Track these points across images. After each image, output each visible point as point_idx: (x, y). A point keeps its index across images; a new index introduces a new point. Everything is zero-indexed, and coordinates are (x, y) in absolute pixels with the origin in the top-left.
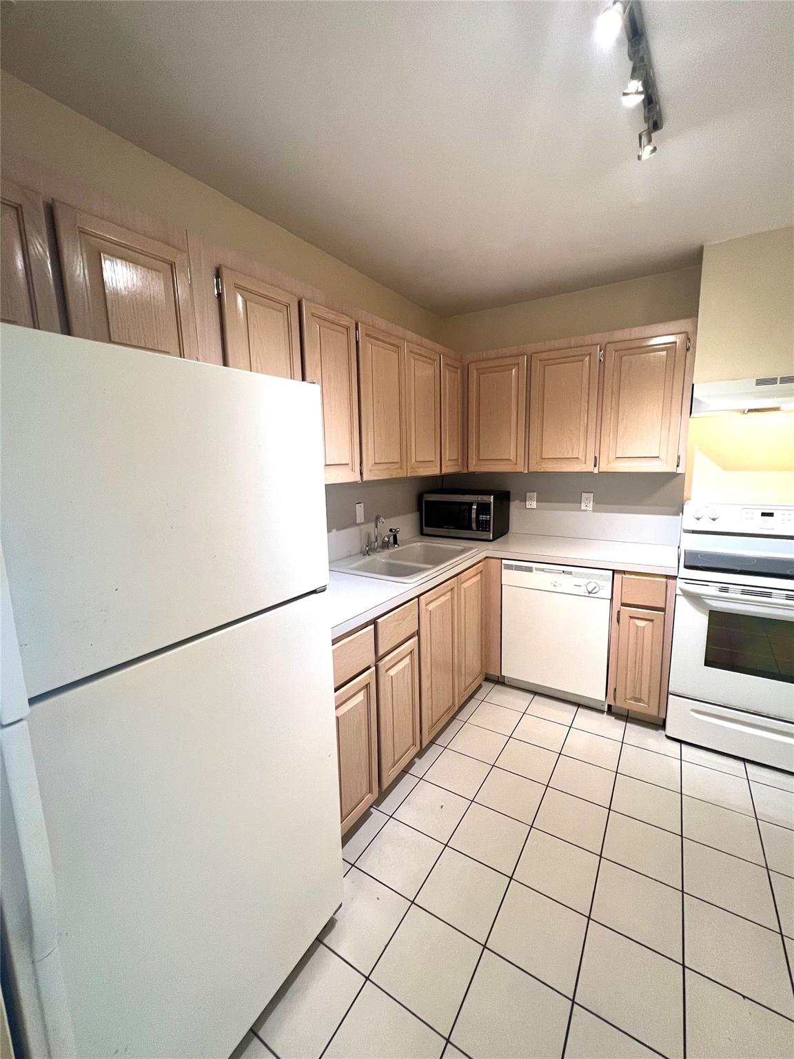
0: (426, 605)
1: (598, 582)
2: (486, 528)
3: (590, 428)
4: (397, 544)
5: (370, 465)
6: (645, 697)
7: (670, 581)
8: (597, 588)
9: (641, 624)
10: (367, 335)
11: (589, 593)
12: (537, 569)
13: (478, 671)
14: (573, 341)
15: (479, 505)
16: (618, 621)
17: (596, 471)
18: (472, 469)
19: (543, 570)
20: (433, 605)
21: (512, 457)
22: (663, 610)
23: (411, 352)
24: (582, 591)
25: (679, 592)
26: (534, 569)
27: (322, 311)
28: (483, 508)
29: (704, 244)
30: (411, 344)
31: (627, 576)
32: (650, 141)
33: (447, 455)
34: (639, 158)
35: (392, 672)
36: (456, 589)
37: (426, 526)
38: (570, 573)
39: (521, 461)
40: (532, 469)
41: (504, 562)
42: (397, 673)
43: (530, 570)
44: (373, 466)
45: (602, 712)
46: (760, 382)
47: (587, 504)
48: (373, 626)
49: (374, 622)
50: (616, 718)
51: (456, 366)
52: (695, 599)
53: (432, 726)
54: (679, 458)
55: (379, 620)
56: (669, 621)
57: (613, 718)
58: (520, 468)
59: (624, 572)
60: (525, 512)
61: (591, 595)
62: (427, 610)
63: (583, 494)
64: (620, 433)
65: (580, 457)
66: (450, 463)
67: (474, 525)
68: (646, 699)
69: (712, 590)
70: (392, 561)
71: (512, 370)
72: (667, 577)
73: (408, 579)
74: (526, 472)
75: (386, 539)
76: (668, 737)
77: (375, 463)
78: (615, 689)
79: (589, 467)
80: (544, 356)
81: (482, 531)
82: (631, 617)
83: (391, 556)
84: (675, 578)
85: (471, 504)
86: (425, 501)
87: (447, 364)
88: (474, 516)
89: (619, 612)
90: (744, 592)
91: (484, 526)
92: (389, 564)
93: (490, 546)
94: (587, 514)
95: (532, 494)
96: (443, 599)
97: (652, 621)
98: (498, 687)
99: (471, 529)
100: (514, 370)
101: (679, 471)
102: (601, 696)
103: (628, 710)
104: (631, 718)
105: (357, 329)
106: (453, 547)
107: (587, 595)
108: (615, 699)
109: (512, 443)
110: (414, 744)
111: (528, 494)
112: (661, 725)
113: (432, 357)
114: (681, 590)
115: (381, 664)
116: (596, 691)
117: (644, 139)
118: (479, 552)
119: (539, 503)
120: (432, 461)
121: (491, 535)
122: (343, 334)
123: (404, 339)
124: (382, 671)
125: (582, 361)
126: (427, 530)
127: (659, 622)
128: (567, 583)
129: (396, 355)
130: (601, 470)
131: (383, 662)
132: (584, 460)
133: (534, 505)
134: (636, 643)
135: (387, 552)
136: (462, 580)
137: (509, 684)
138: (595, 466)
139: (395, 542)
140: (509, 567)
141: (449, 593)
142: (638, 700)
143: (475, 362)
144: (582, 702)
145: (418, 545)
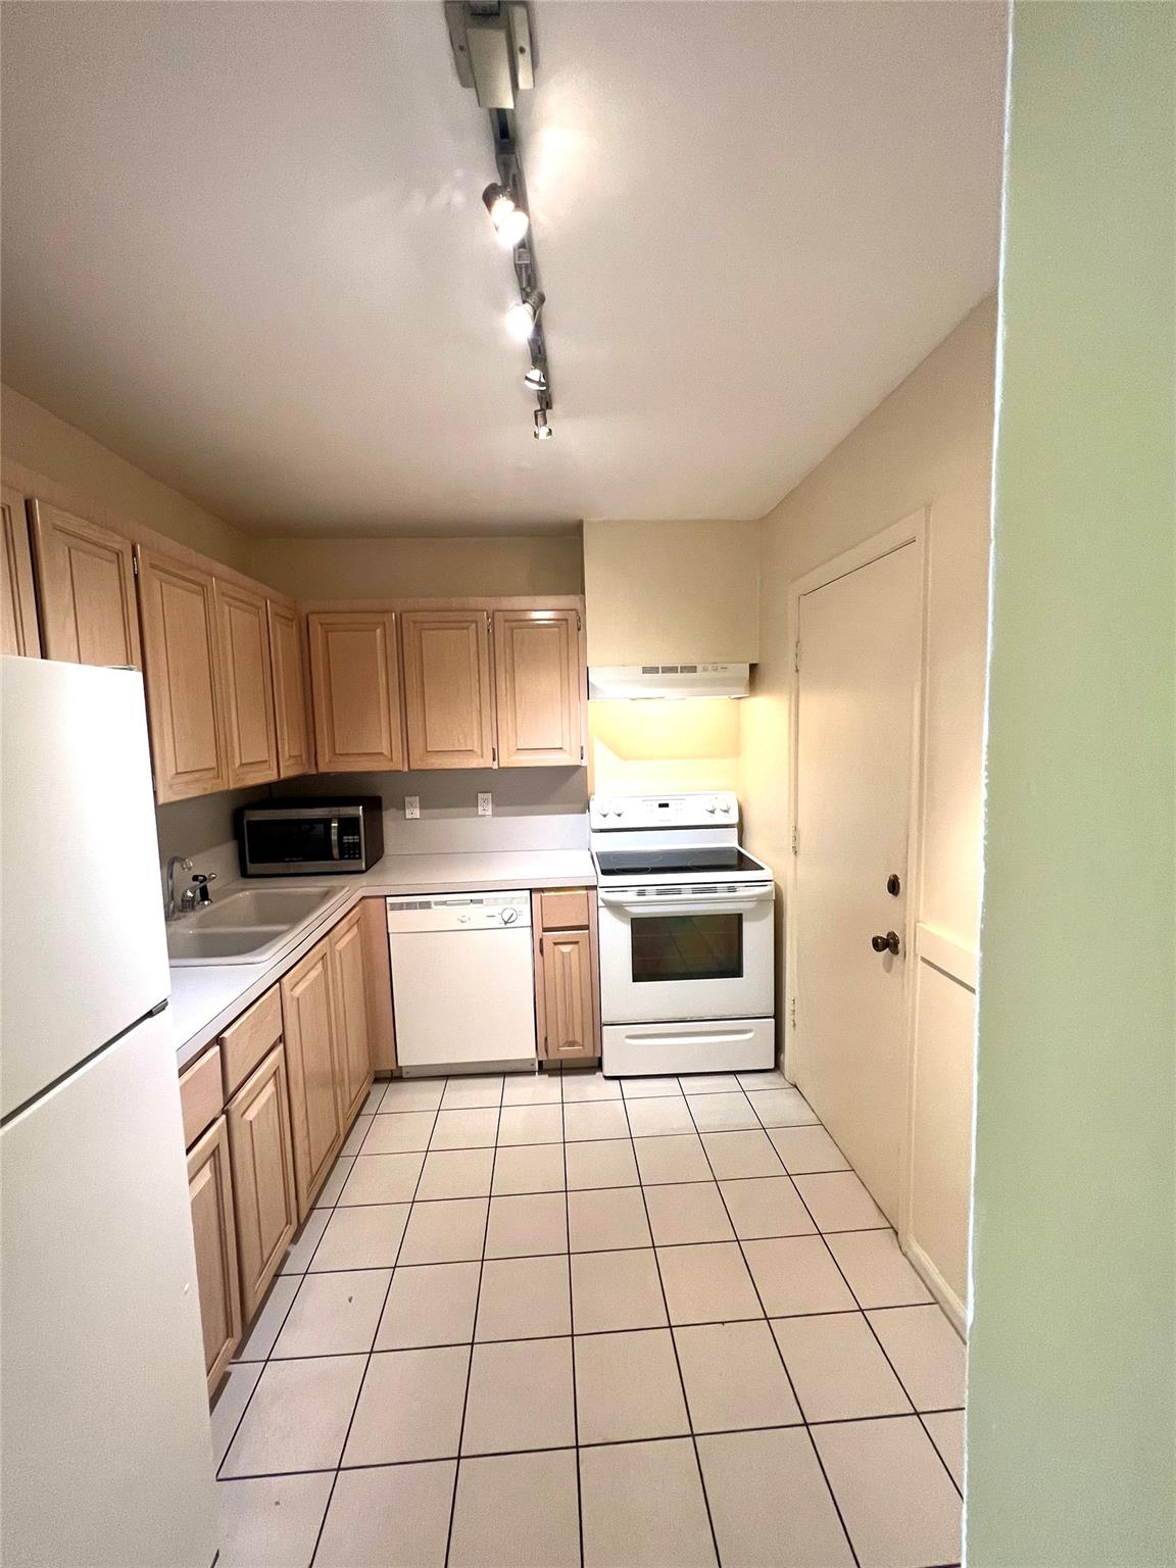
0: (292, 990)
1: (514, 906)
2: (355, 854)
3: (483, 713)
4: (208, 899)
5: (169, 778)
6: (578, 1039)
7: (592, 893)
8: (514, 916)
9: (566, 949)
10: (153, 566)
11: (506, 923)
12: (437, 903)
13: (365, 1072)
14: (455, 602)
15: (341, 821)
16: (542, 951)
17: (496, 767)
18: (323, 769)
19: (444, 903)
20: (299, 988)
21: (386, 751)
22: (586, 927)
23: (224, 594)
24: (497, 922)
25: (601, 903)
26: (433, 904)
27: (74, 523)
28: (349, 825)
29: (585, 520)
30: (223, 584)
31: (547, 894)
32: (546, 423)
33: (286, 750)
34: (536, 435)
35: (251, 1115)
36: (328, 955)
37: (252, 862)
38: (481, 901)
39: (397, 755)
40: (414, 766)
41: (389, 900)
42: (258, 1115)
43: (427, 905)
44: (172, 778)
45: (532, 1073)
46: (646, 670)
47: (486, 808)
48: (217, 1048)
49: (218, 1040)
50: (550, 1075)
51: (290, 617)
52: (616, 908)
53: (311, 1182)
54: (582, 748)
55: (225, 1035)
56: (594, 938)
57: (547, 1076)
58: (398, 764)
59: (542, 890)
60: (406, 824)
61: (508, 925)
62: (292, 998)
63: (479, 795)
64: (519, 720)
65: (475, 749)
66: (292, 761)
67: (336, 852)
68: (580, 1041)
69: (631, 896)
70: (207, 931)
71: (375, 630)
72: (588, 888)
73: (256, 955)
74: (406, 769)
75: (189, 894)
76: (606, 1078)
77: (177, 774)
78: (546, 1039)
79: (486, 762)
80: (419, 616)
81: (349, 858)
82: (555, 944)
83: (201, 923)
84: (594, 888)
85: (330, 821)
86: (249, 822)
87: (276, 614)
88: (334, 837)
89: (541, 940)
90: (660, 893)
91: (350, 851)
92: (201, 936)
93: (363, 879)
94: (486, 821)
95: (413, 798)
96: (313, 974)
97: (577, 943)
98: (393, 1086)
99: (331, 858)
100: (378, 630)
101: (584, 763)
102: (530, 1053)
103: (561, 1061)
104: (566, 1069)
105: (134, 554)
106: (308, 889)
107: (503, 926)
108: (547, 1051)
109: (383, 730)
110: (289, 1222)
111: (407, 799)
112: (596, 1066)
113: (255, 602)
114: (602, 900)
115: (233, 1106)
116: (524, 1049)
117: (540, 420)
118: (349, 891)
119: (423, 811)
120: (266, 761)
121: (364, 864)
122: (112, 562)
123: (211, 575)
124: (235, 1117)
125: (467, 628)
126: (252, 868)
127: (584, 942)
128: (476, 915)
129: (201, 598)
130: (501, 765)
131: (236, 1103)
132: (479, 752)
133: (417, 813)
134: (564, 975)
135: (192, 917)
136: (336, 939)
137: (409, 1076)
138: (494, 760)
139: (205, 895)
140: (395, 907)
141: (320, 965)
142: (572, 1044)
143: (318, 613)
144: (507, 1069)
145: (246, 896)
